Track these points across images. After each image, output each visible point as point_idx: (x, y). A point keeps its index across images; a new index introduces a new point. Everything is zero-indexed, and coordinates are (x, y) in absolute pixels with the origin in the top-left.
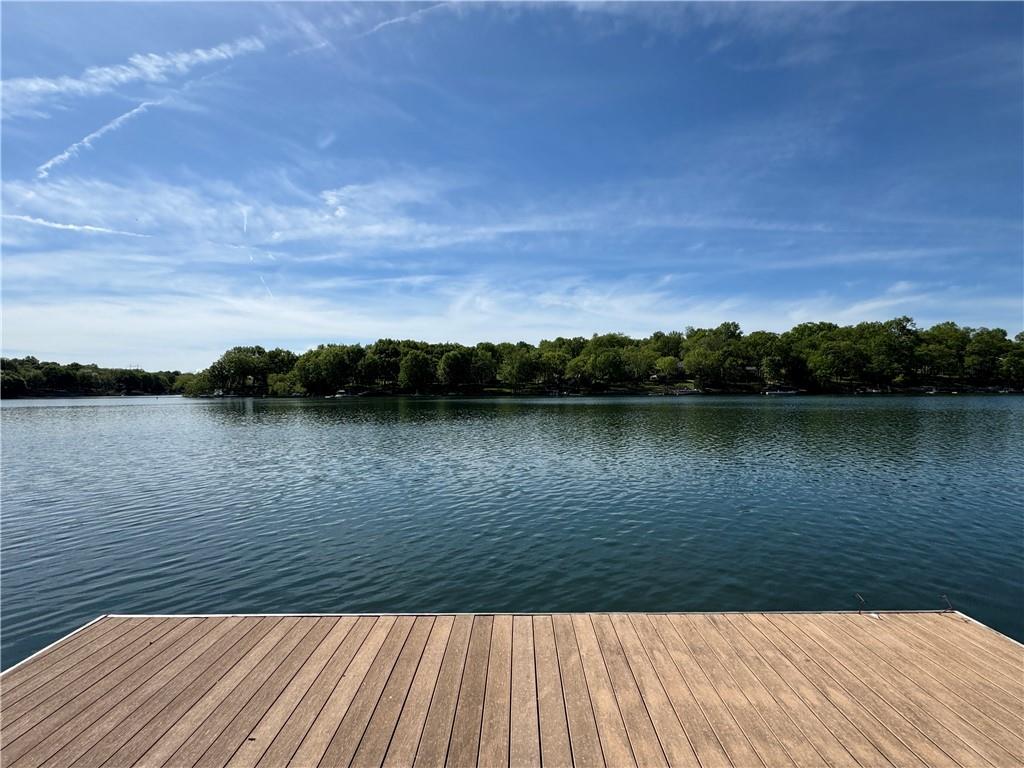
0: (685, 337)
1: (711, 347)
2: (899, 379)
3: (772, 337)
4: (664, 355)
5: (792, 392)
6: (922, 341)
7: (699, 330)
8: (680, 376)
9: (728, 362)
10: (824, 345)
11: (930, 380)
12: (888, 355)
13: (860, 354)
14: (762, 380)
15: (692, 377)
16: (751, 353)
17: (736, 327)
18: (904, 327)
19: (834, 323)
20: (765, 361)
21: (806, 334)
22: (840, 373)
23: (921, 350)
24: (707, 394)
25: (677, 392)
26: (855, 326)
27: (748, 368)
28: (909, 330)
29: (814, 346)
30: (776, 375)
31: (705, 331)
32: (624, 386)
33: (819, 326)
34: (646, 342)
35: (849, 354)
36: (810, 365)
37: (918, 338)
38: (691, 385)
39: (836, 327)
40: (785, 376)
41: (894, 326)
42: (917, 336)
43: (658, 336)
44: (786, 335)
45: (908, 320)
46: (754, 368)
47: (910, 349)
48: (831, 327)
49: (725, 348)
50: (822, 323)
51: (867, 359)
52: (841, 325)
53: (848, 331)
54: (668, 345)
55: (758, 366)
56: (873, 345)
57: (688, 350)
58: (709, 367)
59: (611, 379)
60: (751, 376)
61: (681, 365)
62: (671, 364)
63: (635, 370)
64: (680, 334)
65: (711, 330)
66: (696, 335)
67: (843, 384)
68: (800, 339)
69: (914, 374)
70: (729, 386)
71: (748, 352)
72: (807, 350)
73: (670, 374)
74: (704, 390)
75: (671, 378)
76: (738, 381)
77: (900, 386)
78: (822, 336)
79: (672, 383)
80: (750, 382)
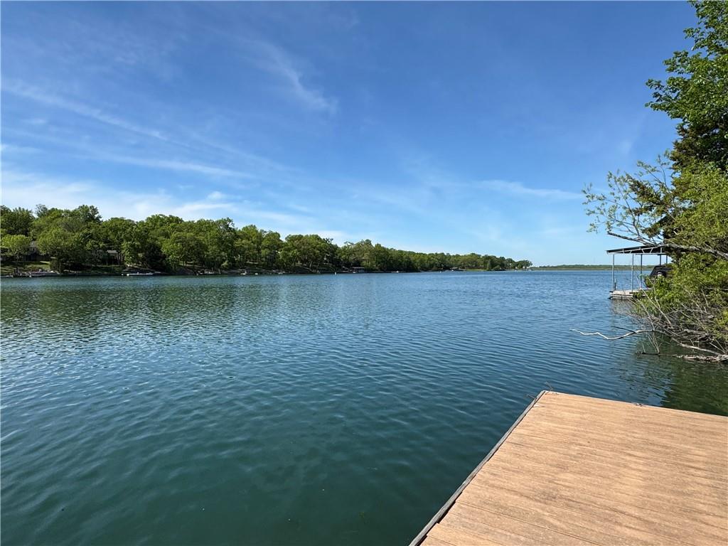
0: (36, 216)
1: (69, 227)
2: (225, 264)
3: (129, 224)
4: (12, 233)
5: (150, 274)
6: (238, 237)
7: (53, 209)
8: (34, 257)
9: (89, 244)
10: (174, 235)
11: (243, 265)
12: (219, 246)
13: (199, 244)
14: (122, 263)
15: (47, 258)
16: (112, 237)
17: (95, 211)
18: (228, 225)
19: (180, 218)
20: (125, 244)
21: (158, 223)
22: (186, 259)
23: (238, 243)
24: (65, 275)
25: (29, 274)
26: (196, 222)
27: (109, 251)
28: (230, 228)
29: (167, 235)
30: (135, 259)
31: (61, 211)
33: (168, 219)
35: (193, 244)
36: (164, 251)
37: (236, 235)
38: (47, 267)
39: (181, 221)
40: (143, 259)
41: (222, 224)
44: (142, 223)
45: (230, 221)
46: (115, 252)
47: (232, 242)
48: (178, 220)
49: (85, 231)
50: (171, 216)
51: (205, 248)
52: (185, 220)
53: (191, 226)
54: (15, 221)
55: (119, 250)
56: (209, 237)
57: (40, 230)
58: (67, 248)
60: (112, 260)
61: (33, 244)
62: (22, 243)
64: (28, 212)
65: (67, 212)
66: (50, 214)
67: (188, 268)
68: (153, 229)
69: (234, 261)
70: (89, 267)
71: (108, 236)
72: (161, 238)
73: (20, 254)
74: (62, 271)
75: (20, 259)
76: (99, 263)
77: (225, 269)
78: (172, 227)
79: (22, 265)
80: (110, 263)
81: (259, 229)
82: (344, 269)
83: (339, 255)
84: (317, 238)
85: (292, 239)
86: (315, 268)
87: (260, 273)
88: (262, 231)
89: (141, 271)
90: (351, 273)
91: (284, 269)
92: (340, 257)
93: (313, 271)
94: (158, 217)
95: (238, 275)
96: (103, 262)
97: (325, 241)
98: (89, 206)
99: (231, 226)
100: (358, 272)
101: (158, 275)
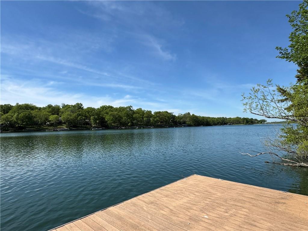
0: (61, 108)
1: (72, 112)
2: (129, 124)
3: (94, 109)
4: (53, 114)
5: (101, 129)
6: (135, 113)
7: (67, 105)
8: (60, 123)
9: (79, 117)
10: (110, 113)
11: (137, 125)
12: (127, 117)
13: (119, 116)
14: (91, 125)
15: (65, 123)
16: (87, 115)
17: (82, 105)
19: (112, 106)
20: (92, 118)
21: (104, 109)
22: (114, 122)
23: (134, 116)
24: (71, 130)
25: (59, 129)
26: (118, 107)
27: (86, 120)
28: (132, 110)
29: (107, 113)
30: (96, 123)
31: (70, 106)
32: (33, 127)
33: (108, 107)
34: (44, 108)
35: (117, 116)
36: (106, 120)
37: (134, 112)
38: (64, 127)
39: (113, 107)
40: (98, 123)
41: (128, 108)
42: (133, 111)
43: (50, 106)
44: (98, 109)
45: (131, 107)
46: (88, 120)
47: (132, 115)
48: (112, 107)
49: (78, 113)
50: (109, 106)
51: (121, 118)
53: (116, 109)
54: (54, 110)
55: (90, 119)
56: (123, 113)
57: (63, 113)
58: (72, 120)
59: (27, 124)
60: (87, 123)
61: (60, 118)
62: (56, 118)
63: (39, 120)
64: (59, 106)
65: (72, 106)
66: (66, 107)
67: (115, 126)
68: (103, 111)
69: (133, 123)
70: (79, 127)
71: (86, 114)
72: (105, 114)
73: (56, 122)
74: (70, 128)
75: (56, 124)
76: (83, 125)
77: (130, 126)
78: (109, 110)
79: (56, 126)
80: (86, 125)
81: (143, 109)
82: (178, 125)
83: (176, 119)
84: (167, 112)
85: (156, 113)
86: (166, 125)
87: (143, 128)
88: (144, 110)
89: (97, 128)
90: (182, 127)
91: (153, 126)
92: (177, 120)
93: (166, 126)
94: (104, 106)
95: (134, 128)
96: (84, 124)
97: (170, 114)
98: (79, 103)
99: (132, 109)
100: (184, 126)
101: (104, 129)
